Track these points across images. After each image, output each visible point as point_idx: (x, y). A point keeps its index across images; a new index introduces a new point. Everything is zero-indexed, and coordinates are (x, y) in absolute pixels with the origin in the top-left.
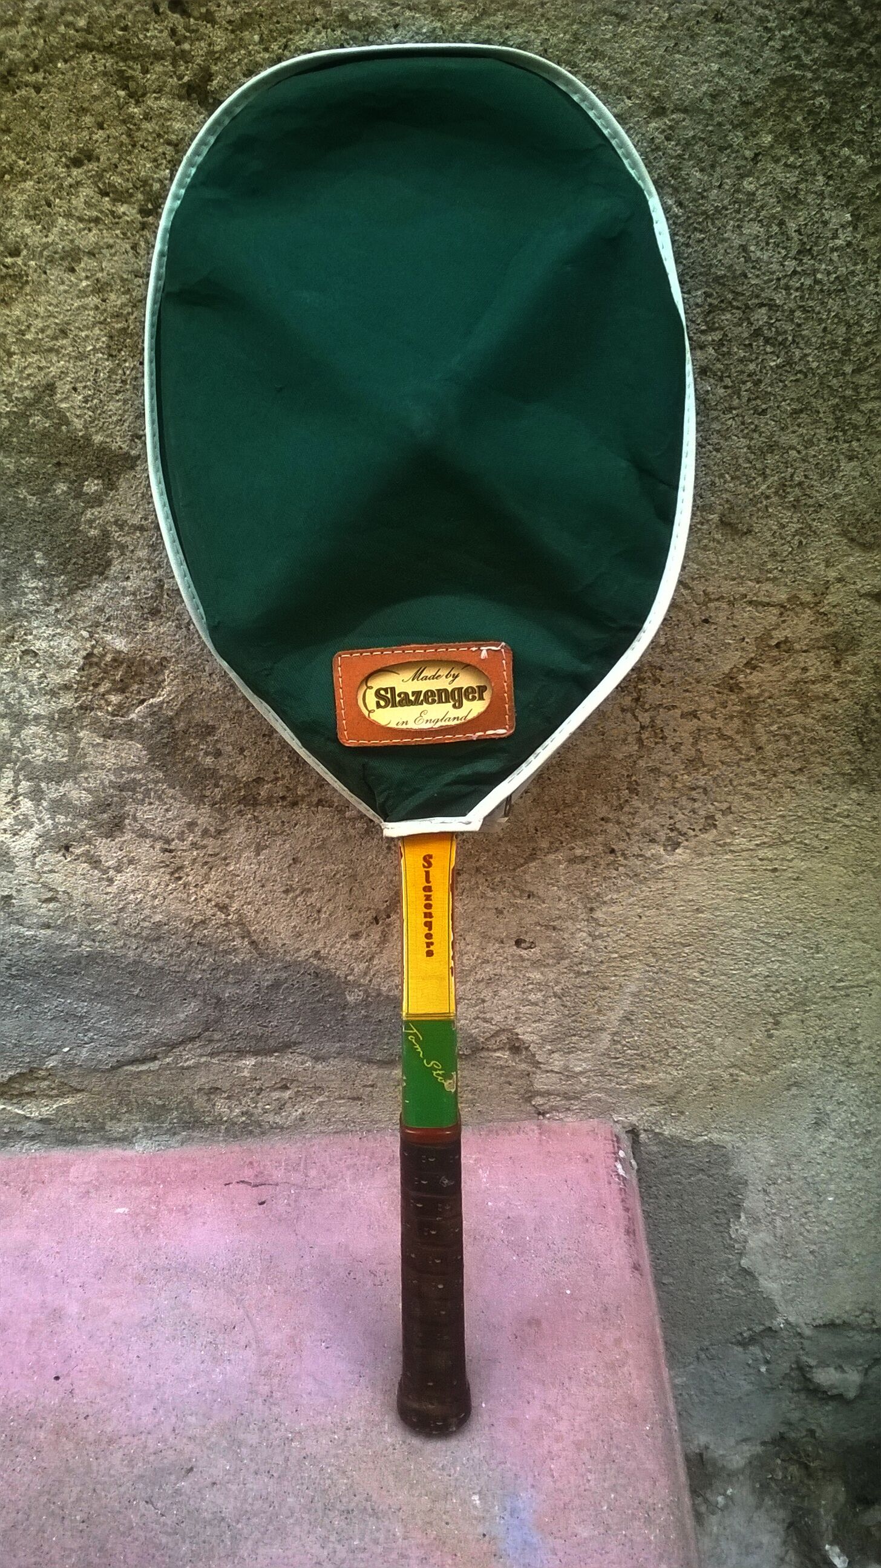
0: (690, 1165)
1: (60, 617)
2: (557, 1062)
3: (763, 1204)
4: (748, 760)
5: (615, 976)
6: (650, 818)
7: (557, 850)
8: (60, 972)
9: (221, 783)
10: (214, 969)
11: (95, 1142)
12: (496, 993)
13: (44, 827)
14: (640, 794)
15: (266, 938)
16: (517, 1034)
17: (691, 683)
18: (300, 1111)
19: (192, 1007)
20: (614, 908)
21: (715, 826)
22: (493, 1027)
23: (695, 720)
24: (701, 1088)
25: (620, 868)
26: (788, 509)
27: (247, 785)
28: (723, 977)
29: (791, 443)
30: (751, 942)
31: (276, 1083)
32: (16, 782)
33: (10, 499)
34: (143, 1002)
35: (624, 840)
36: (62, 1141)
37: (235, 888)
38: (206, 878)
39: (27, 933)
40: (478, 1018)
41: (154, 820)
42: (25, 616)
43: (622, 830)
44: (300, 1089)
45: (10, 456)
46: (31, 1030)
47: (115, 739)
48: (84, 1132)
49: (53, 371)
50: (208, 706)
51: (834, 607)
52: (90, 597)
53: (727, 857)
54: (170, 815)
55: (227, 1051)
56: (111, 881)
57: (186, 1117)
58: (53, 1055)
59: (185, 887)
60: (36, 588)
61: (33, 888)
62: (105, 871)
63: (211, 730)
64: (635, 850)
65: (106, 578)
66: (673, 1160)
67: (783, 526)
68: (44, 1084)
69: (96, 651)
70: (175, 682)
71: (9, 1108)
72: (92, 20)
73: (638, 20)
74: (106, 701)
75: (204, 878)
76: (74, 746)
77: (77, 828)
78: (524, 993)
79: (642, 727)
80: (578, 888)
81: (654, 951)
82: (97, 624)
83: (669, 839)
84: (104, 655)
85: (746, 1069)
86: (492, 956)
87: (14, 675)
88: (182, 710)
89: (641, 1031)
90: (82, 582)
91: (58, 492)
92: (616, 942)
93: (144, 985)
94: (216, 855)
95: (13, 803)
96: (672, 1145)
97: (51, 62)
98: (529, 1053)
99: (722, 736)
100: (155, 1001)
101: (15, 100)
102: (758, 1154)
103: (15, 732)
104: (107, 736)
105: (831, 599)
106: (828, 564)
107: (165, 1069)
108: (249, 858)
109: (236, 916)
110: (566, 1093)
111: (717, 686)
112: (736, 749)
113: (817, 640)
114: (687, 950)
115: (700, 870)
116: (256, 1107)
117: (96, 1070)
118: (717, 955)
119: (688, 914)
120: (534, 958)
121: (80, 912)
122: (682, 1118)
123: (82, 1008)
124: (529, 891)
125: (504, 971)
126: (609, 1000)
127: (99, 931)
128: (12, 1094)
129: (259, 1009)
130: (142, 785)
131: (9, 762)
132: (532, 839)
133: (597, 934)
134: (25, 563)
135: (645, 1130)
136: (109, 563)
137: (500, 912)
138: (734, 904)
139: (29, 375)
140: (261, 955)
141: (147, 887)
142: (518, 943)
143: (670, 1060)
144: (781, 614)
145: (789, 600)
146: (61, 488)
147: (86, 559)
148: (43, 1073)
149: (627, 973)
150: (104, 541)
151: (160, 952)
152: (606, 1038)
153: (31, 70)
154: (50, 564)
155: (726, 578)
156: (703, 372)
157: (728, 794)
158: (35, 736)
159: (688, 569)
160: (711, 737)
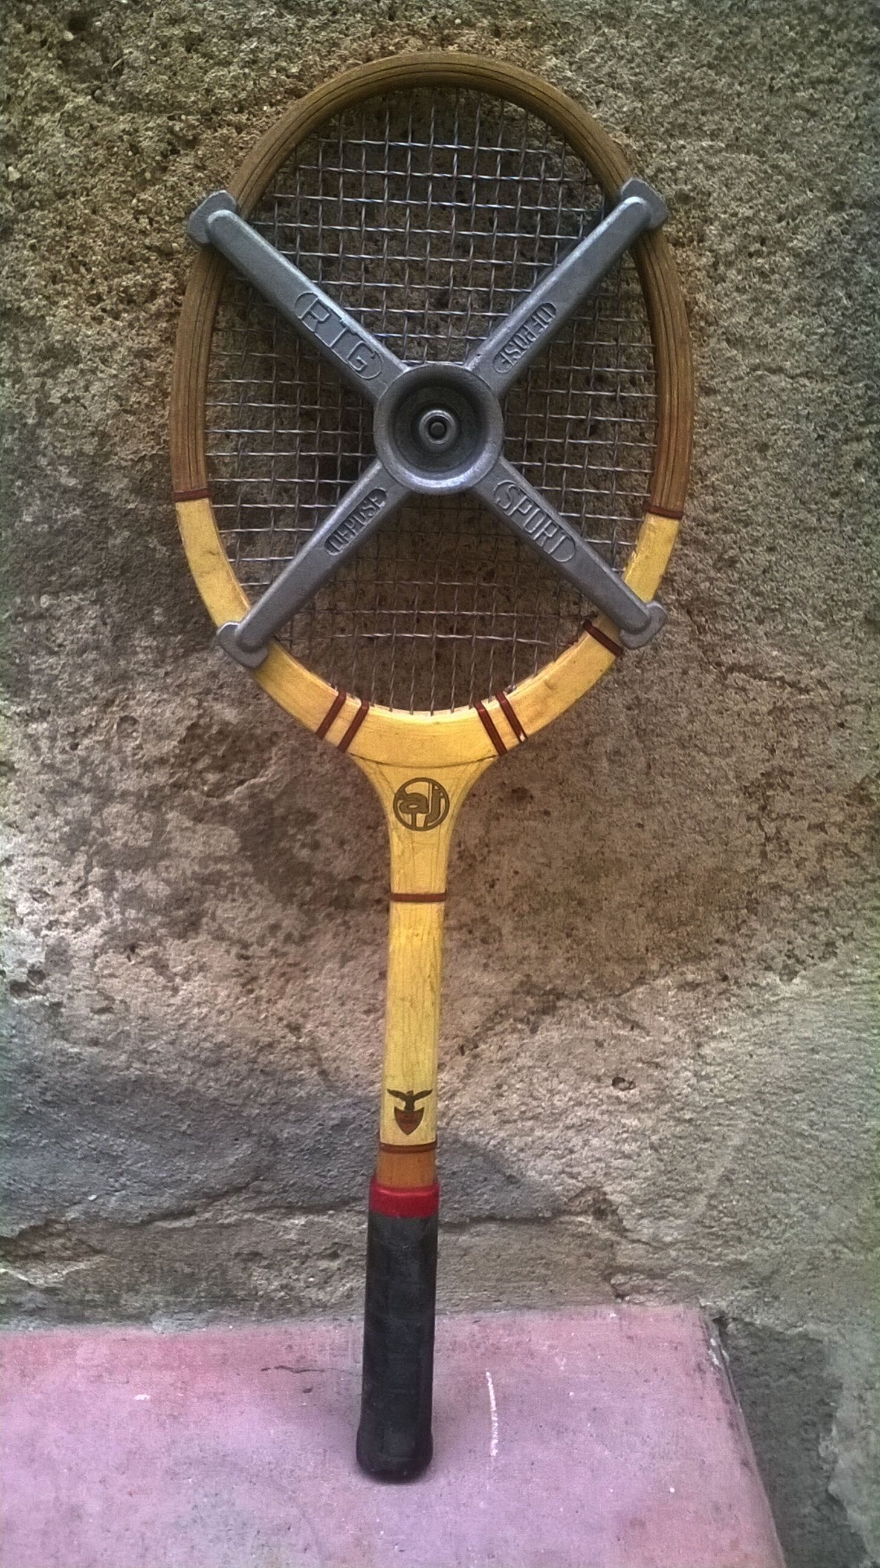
0: (782, 1363)
1: (169, 681)
2: (646, 1229)
3: (855, 1414)
5: (719, 1125)
6: (768, 942)
7: (667, 974)
8: (101, 1100)
9: (314, 880)
10: (274, 1104)
11: (105, 1320)
12: (586, 1143)
13: (112, 923)
14: (760, 914)
15: (338, 1067)
16: (605, 1194)
17: (821, 793)
18: (348, 1285)
19: (244, 1148)
20: (724, 1044)
21: (835, 954)
22: (580, 1184)
23: (823, 834)
24: (799, 1267)
25: (732, 999)
27: (342, 883)
28: (833, 1132)
30: (867, 1090)
31: (326, 1249)
32: (88, 868)
33: (138, 548)
34: (188, 1141)
35: (738, 967)
36: (68, 1317)
37: (312, 1006)
38: (281, 993)
39: (71, 1050)
40: (563, 1172)
41: (234, 919)
42: (131, 678)
43: (737, 955)
44: (353, 1257)
45: (147, 502)
46: (55, 1172)
47: (207, 822)
48: (94, 1307)
50: (314, 791)
52: (206, 660)
53: (848, 989)
54: (253, 915)
55: (275, 1207)
56: (175, 990)
57: (216, 1290)
58: (75, 1204)
59: (256, 1002)
60: (150, 647)
61: (87, 995)
62: (171, 979)
63: (311, 818)
64: (750, 978)
66: (761, 1356)
68: (57, 1243)
69: (201, 722)
70: (282, 761)
71: (11, 1272)
72: (306, 68)
73: (828, 117)
74: (202, 779)
75: (278, 993)
76: (159, 830)
77: (147, 925)
78: (617, 1143)
79: (768, 839)
80: (687, 1019)
81: (763, 1097)
82: (208, 692)
83: (785, 967)
84: (210, 727)
85: (850, 1244)
86: (586, 1096)
87: (107, 744)
88: (284, 793)
89: (741, 1195)
90: (198, 643)
92: (723, 1084)
93: (194, 1120)
94: (296, 965)
95: (80, 893)
96: (763, 1337)
97: (256, 104)
98: (616, 1218)
99: (848, 852)
100: (203, 1140)
101: (215, 138)
102: (857, 1351)
103: (97, 810)
104: (198, 819)
107: (201, 1227)
108: (331, 970)
109: (308, 1039)
110: (651, 1270)
111: (847, 796)
112: (863, 868)
114: (797, 1097)
115: (817, 1003)
116: (297, 1280)
117: (124, 1225)
118: (830, 1105)
119: (803, 1054)
120: (633, 1101)
121: (136, 1026)
122: (776, 1304)
123: (119, 1146)
124: (634, 1022)
125: (598, 1117)
126: (709, 1154)
127: (153, 1051)
128: (17, 1256)
129: (319, 1154)
130: (228, 878)
131: (84, 844)
132: (641, 960)
133: (703, 1073)
134: (142, 619)
135: (734, 1319)
137: (599, 1044)
138: (851, 1044)
140: (331, 1087)
141: (216, 999)
142: (616, 1082)
143: (768, 1232)
148: (59, 1227)
149: (732, 1122)
151: (217, 1080)
152: (702, 1200)
153: (236, 110)
154: (169, 621)
155: (865, 679)
156: (858, 464)
157: (851, 918)
158: (118, 815)
159: (828, 668)
160: (837, 853)
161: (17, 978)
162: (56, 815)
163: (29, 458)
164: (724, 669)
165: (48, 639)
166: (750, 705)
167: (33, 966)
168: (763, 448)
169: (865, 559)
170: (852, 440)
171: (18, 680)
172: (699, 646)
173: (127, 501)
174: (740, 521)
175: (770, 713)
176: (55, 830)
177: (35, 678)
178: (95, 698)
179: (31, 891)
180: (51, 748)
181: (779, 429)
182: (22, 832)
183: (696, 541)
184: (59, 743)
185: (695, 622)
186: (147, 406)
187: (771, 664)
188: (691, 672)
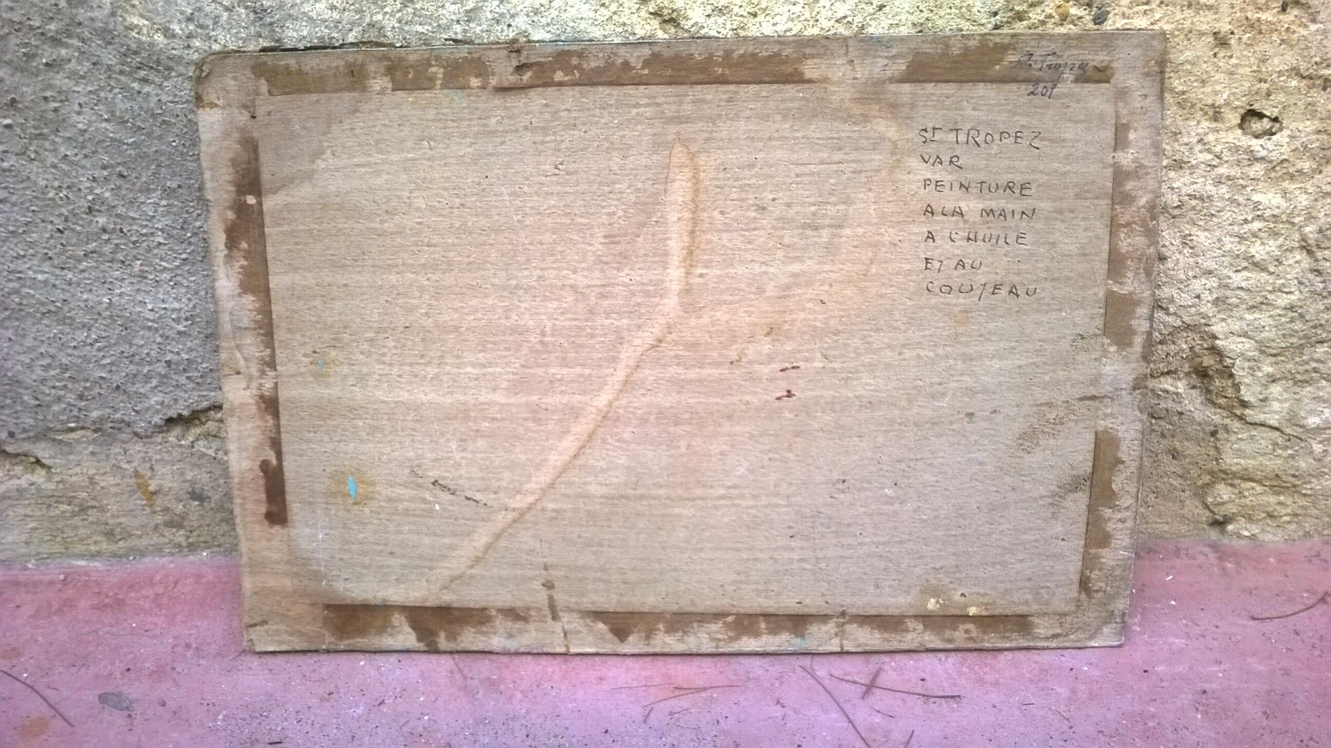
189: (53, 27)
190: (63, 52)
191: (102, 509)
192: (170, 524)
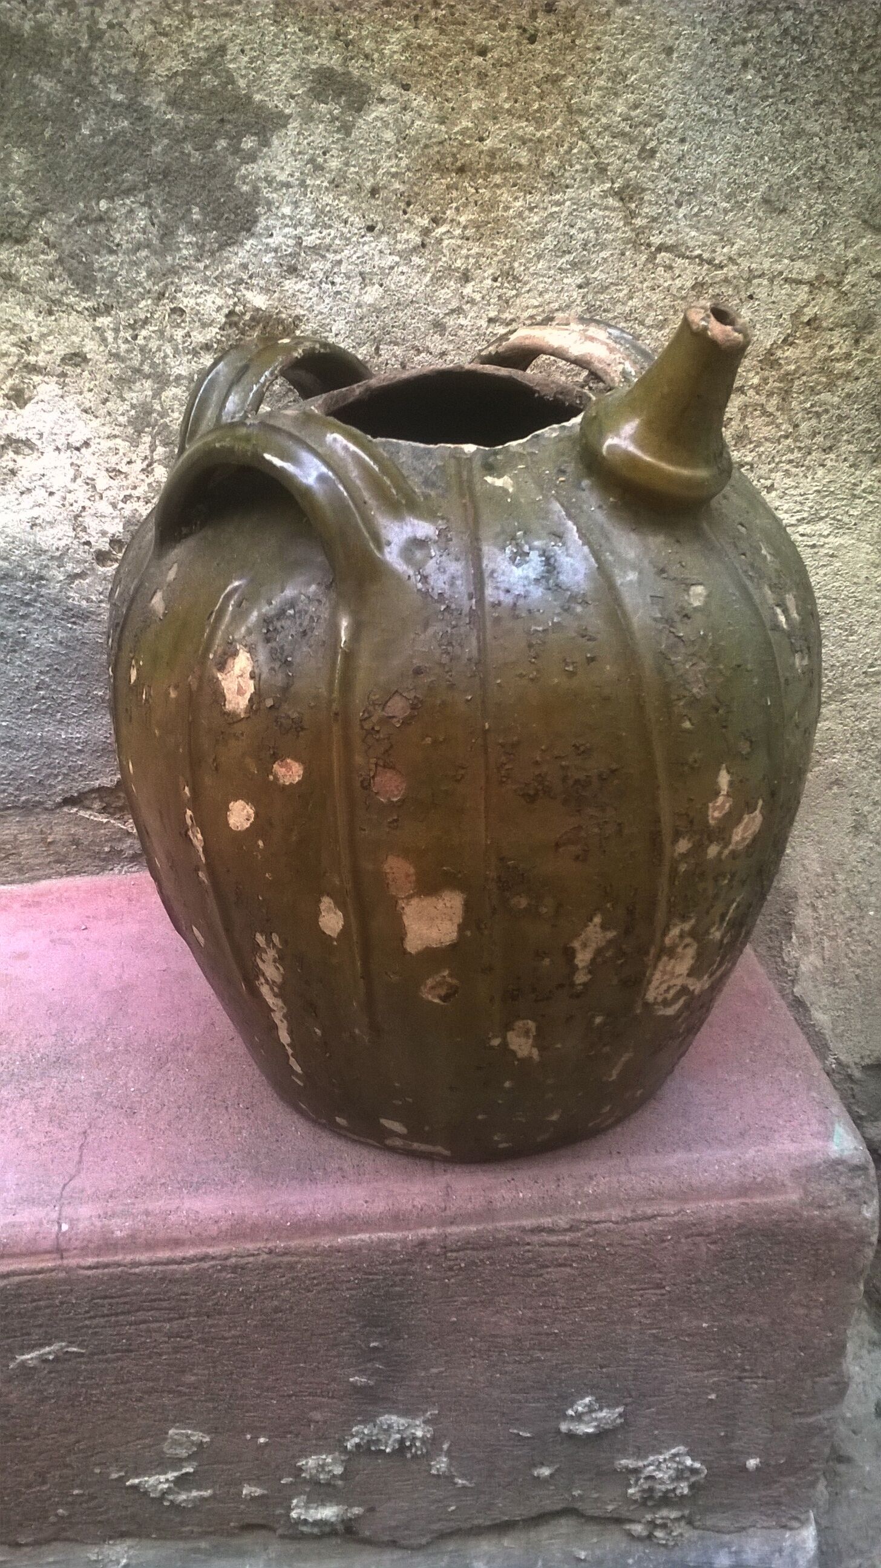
1: (208, 273)
3: (811, 921)
4: (786, 437)
26: (814, 190)
29: (814, 130)
32: (153, 448)
33: (177, 154)
42: (176, 273)
45: (181, 113)
49: (227, 33)
51: (853, 286)
52: (236, 254)
60: (190, 243)
65: (253, 235)
67: (811, 207)
69: (237, 309)
82: (240, 281)
84: (244, 314)
87: (161, 333)
90: (230, 238)
91: (219, 148)
99: (764, 413)
102: (806, 862)
103: (157, 394)
105: (849, 278)
106: (847, 244)
112: (778, 426)
113: (841, 318)
131: (148, 426)
134: (183, 217)
136: (255, 221)
139: (206, 36)
144: (811, 292)
145: (817, 278)
146: (222, 143)
147: (237, 215)
150: (253, 199)
154: (205, 219)
155: (766, 255)
156: (745, 64)
157: (771, 471)
158: (175, 397)
159: (736, 247)
160: (757, 413)
161: (101, 547)
162: (124, 400)
163: (84, 79)
164: (653, 249)
165: (107, 240)
166: (677, 281)
167: (114, 535)
168: (669, 51)
169: (757, 146)
170: (738, 43)
171: (85, 277)
172: (633, 230)
173: (165, 113)
174: (657, 115)
175: (693, 288)
176: (123, 414)
177: (99, 275)
178: (149, 292)
179: (107, 470)
180: (116, 339)
181: (680, 35)
182: (97, 417)
183: (623, 134)
184: (122, 334)
185: (628, 208)
186: (177, 28)
187: (691, 244)
188: (627, 253)
189: (28, 597)
190: (31, 609)
191: (20, 855)
192: (57, 862)
